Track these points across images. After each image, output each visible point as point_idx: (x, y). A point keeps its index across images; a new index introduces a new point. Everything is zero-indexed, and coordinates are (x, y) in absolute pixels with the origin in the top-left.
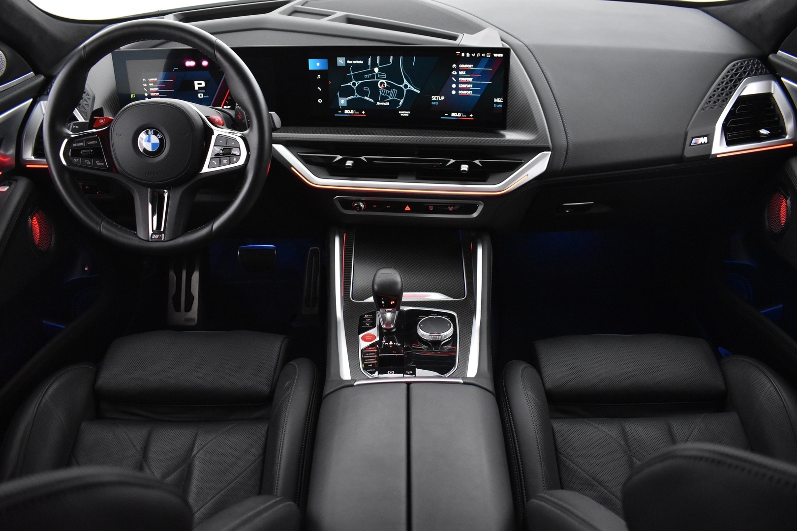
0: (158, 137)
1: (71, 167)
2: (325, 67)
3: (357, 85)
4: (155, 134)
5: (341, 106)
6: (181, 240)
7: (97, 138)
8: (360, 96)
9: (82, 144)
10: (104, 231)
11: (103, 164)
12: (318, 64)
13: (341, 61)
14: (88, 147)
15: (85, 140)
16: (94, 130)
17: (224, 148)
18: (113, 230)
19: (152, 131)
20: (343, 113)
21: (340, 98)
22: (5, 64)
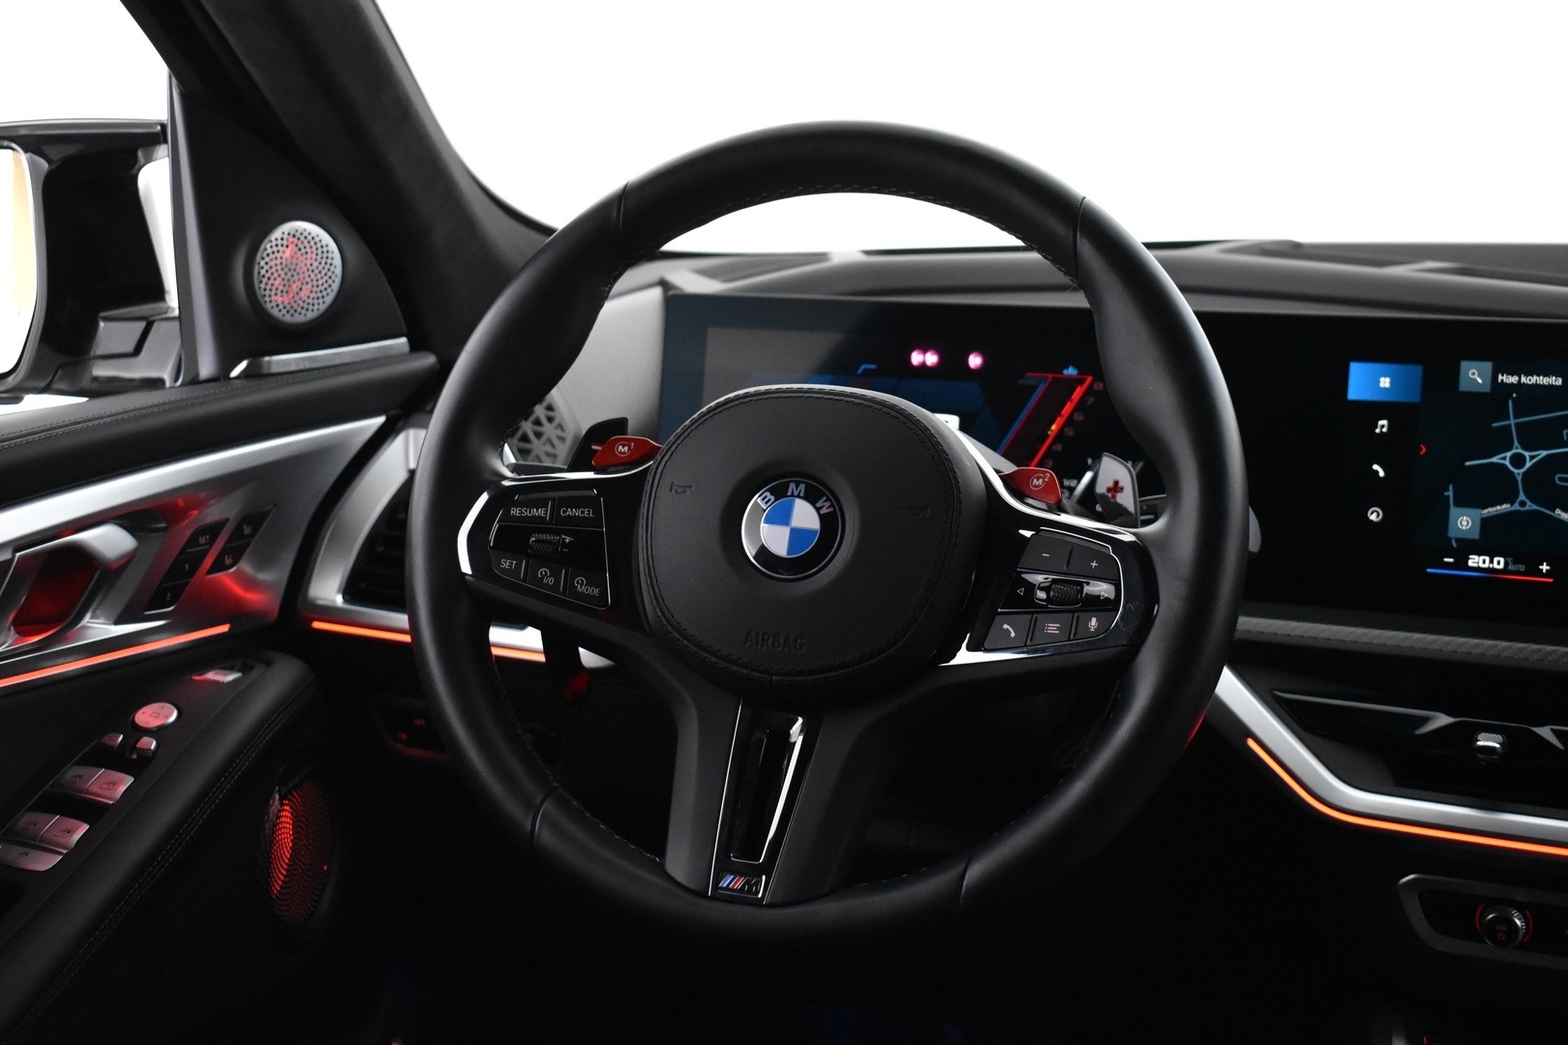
0: (818, 510)
1: (486, 587)
2: (1413, 396)
3: (1528, 464)
4: (811, 497)
5: (1457, 540)
6: (831, 910)
7: (596, 499)
8: (1535, 507)
9: (541, 512)
10: (546, 837)
11: (596, 592)
12: (1385, 382)
13: (1475, 375)
14: (558, 524)
15: (553, 499)
16: (590, 475)
17: (1054, 581)
18: (581, 835)
19: (802, 487)
20: (1462, 563)
21: (1453, 511)
22: (336, 286)
